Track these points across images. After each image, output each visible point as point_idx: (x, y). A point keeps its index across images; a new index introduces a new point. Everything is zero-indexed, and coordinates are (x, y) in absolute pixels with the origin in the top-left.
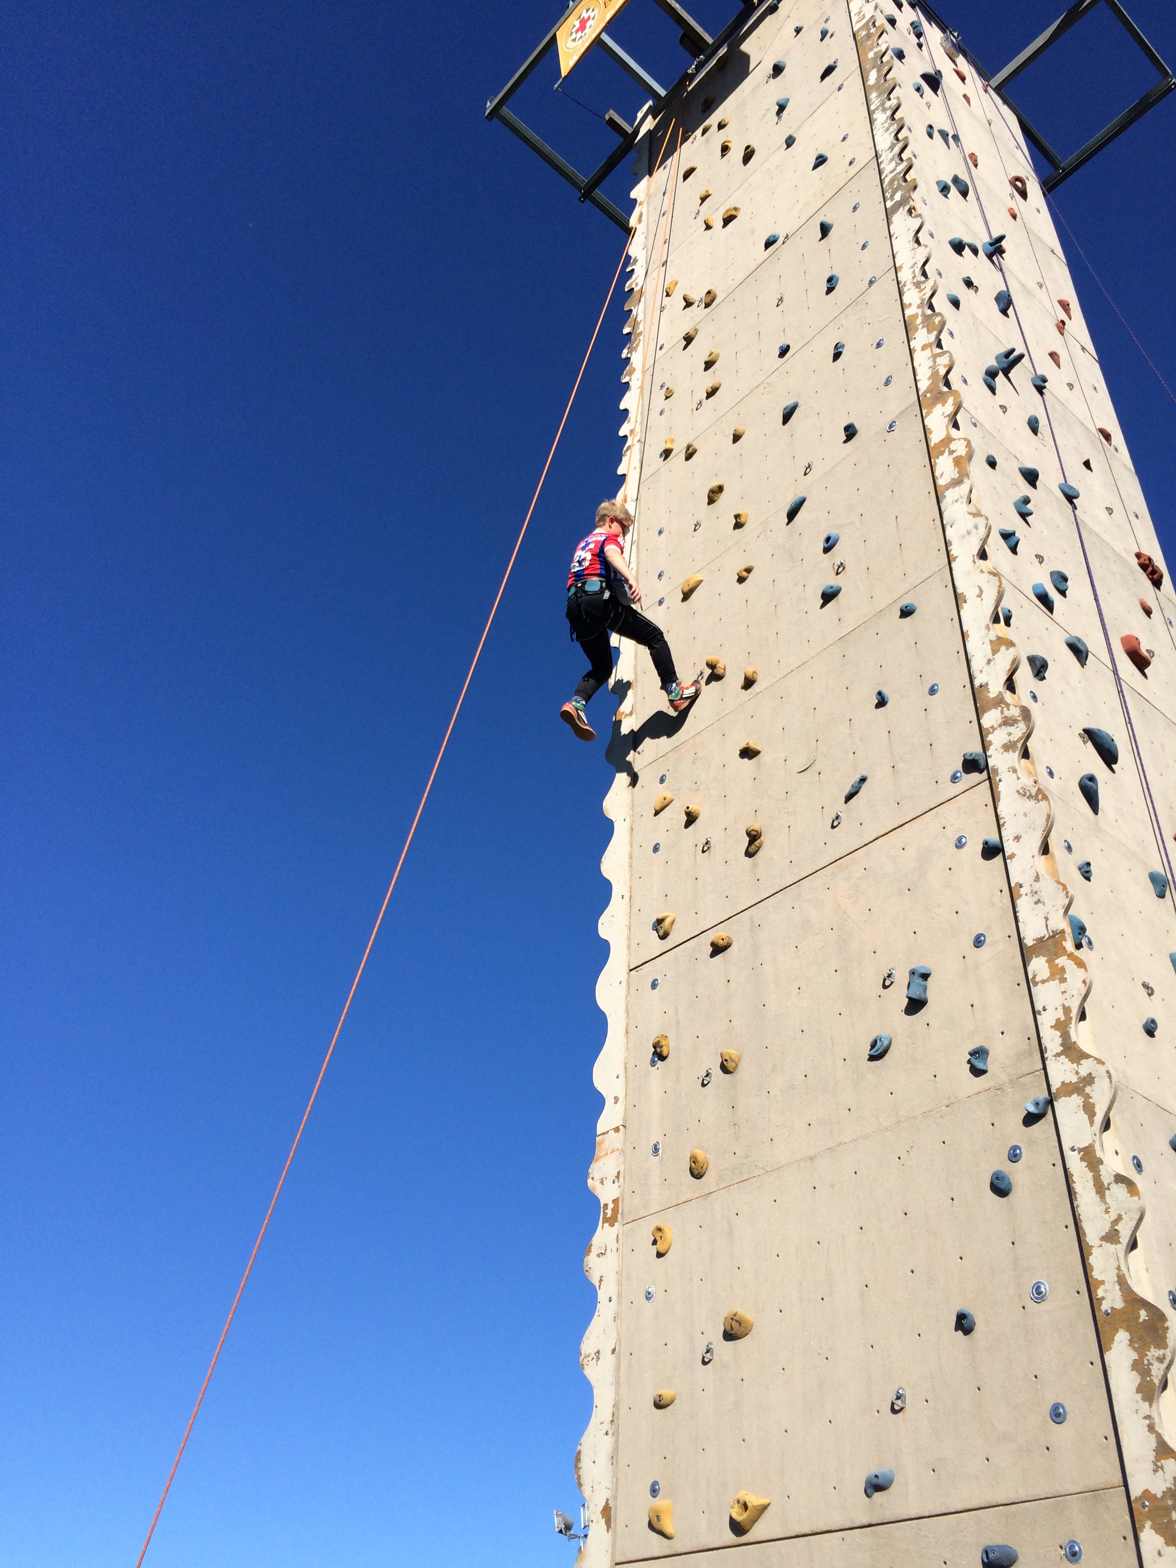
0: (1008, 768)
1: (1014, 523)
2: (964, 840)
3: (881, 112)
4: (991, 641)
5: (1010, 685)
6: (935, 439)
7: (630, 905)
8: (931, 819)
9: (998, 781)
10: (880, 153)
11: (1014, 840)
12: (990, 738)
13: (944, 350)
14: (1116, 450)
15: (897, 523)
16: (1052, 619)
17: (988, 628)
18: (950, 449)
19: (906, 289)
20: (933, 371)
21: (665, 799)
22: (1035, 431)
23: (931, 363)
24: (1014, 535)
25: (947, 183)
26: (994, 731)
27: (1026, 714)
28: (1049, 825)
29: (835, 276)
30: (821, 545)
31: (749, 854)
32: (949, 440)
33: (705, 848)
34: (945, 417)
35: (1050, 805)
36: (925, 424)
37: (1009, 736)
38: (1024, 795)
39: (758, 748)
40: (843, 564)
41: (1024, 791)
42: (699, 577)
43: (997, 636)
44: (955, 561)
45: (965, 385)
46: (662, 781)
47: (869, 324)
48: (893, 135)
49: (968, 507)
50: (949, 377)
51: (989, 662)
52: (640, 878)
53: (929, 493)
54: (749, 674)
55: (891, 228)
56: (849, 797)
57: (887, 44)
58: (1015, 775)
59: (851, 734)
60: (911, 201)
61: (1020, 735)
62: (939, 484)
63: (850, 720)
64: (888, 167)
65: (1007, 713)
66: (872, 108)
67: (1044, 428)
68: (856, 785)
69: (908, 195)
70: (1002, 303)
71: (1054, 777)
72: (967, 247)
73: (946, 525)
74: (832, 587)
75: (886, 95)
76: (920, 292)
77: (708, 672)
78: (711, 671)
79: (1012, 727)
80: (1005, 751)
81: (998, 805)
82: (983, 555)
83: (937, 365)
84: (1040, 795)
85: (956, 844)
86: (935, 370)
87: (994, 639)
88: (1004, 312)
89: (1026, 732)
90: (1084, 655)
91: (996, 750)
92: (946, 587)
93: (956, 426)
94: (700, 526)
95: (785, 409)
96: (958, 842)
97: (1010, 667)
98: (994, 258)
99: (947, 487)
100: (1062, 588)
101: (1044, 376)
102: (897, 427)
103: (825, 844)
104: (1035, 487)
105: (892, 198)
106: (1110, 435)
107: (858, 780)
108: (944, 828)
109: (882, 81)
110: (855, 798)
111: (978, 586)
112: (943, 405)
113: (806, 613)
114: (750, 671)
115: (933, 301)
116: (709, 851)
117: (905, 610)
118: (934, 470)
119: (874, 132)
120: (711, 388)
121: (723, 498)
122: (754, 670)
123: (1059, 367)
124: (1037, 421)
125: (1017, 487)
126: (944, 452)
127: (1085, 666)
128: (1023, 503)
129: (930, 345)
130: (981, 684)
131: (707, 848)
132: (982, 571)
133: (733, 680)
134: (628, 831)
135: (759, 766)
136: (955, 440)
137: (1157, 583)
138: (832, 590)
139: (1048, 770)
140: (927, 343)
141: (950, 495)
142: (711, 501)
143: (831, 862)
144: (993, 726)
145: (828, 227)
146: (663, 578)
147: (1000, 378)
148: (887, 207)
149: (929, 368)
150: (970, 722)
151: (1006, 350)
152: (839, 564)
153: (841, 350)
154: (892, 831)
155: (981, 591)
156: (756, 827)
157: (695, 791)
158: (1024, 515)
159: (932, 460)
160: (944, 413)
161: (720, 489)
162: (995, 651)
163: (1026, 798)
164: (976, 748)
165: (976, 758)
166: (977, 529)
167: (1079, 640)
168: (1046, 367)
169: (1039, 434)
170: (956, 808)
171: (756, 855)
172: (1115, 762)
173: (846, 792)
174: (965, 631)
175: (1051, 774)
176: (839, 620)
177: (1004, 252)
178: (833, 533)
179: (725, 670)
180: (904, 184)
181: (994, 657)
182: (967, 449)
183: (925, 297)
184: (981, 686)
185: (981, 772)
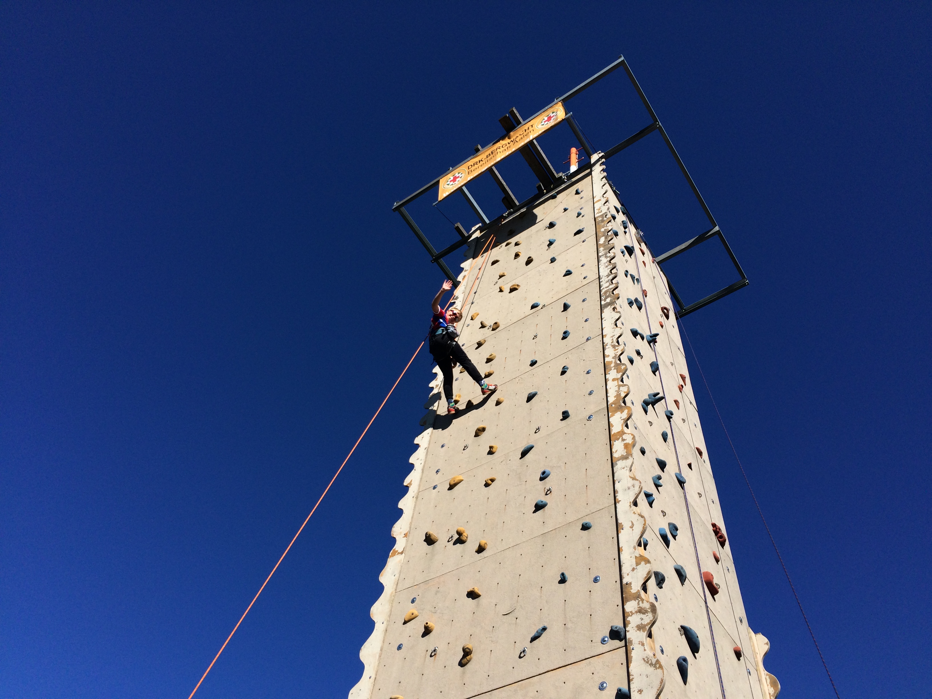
0: (639, 642)
1: (652, 489)
2: (605, 685)
3: (604, 257)
4: (636, 557)
5: (644, 588)
6: (614, 430)
7: (374, 685)
8: (585, 666)
9: (631, 649)
10: (602, 277)
11: (638, 692)
12: (629, 619)
13: (624, 383)
14: (704, 462)
15: (586, 473)
16: (668, 551)
17: (635, 548)
18: (622, 438)
19: (607, 347)
20: (618, 393)
21: (412, 614)
22: (665, 440)
23: (617, 389)
24: (652, 496)
25: (632, 300)
26: (632, 615)
27: (653, 609)
28: (662, 686)
29: (568, 331)
30: (539, 475)
31: (462, 664)
32: (622, 433)
33: (433, 654)
34: (622, 420)
35: (663, 673)
36: (610, 421)
37: (642, 620)
38: (647, 662)
39: (480, 593)
40: (551, 490)
41: (648, 660)
42: (461, 478)
43: (640, 555)
44: (619, 503)
45: (632, 405)
46: (413, 601)
47: (584, 360)
48: (610, 270)
49: (630, 473)
50: (625, 399)
51: (633, 569)
52: (385, 666)
53: (607, 460)
54: (482, 544)
55: (602, 314)
56: (533, 639)
57: (612, 227)
58: (643, 647)
59: (541, 596)
60: (615, 304)
61: (649, 621)
62: (614, 456)
63: (542, 587)
64: (605, 285)
65: (641, 605)
66: (600, 254)
67: (670, 440)
68: (540, 631)
69: (614, 301)
70: (653, 368)
71: (664, 654)
72: (639, 335)
73: (616, 480)
74: (542, 502)
75: (608, 251)
76: (615, 350)
77: (456, 537)
78: (458, 536)
79: (644, 615)
80: (638, 630)
81: (630, 665)
82: (635, 504)
83: (620, 390)
84: (657, 665)
85: (599, 686)
86: (619, 393)
87: (638, 556)
88: (654, 373)
89: (653, 620)
90: (684, 578)
91: (633, 627)
92: (611, 517)
93: (627, 426)
94: (467, 448)
95: (529, 394)
96: (601, 685)
97: (646, 576)
98: (652, 344)
99: (619, 459)
100: (675, 534)
101: (672, 412)
102: (593, 418)
103: (513, 668)
104: (663, 471)
105: (605, 300)
106: (702, 453)
107: (541, 628)
108: (593, 674)
109: (607, 243)
110: (537, 640)
111: (631, 521)
112: (621, 413)
113: (524, 513)
114: (483, 542)
115: (621, 357)
116: (435, 656)
117: (585, 525)
118: (612, 447)
119: (599, 266)
120: (488, 373)
121: (484, 435)
122: (486, 542)
123: (679, 409)
124: (667, 435)
125: (654, 468)
126: (619, 439)
127: (683, 585)
128: (657, 479)
129: (617, 379)
130: (627, 582)
131: (434, 654)
132: (634, 513)
133: (472, 545)
134: (383, 631)
135: (478, 605)
136: (626, 433)
137: (722, 544)
138: (542, 503)
139: (661, 648)
140: (616, 378)
141: (620, 465)
142: (477, 435)
143: (515, 682)
144: (632, 611)
145: (568, 306)
146: (439, 473)
147: (650, 406)
148: (602, 304)
149: (616, 391)
150: (618, 606)
151: (653, 392)
152: (548, 489)
153: (566, 370)
154: (558, 668)
155: (633, 524)
156: (470, 646)
157: (433, 613)
158: (657, 486)
159: (612, 442)
160: (621, 417)
161: (484, 429)
162: (638, 564)
163: (648, 664)
164: (620, 624)
165: (619, 630)
166: (634, 487)
167: (682, 568)
168: (672, 407)
169: (667, 442)
170: (602, 662)
171: (466, 666)
172: (697, 652)
173: (532, 635)
174: (620, 547)
175: (662, 651)
176: (544, 523)
177: (656, 342)
178: (548, 470)
179: (467, 538)
180: (612, 295)
181: (637, 567)
182: (633, 440)
183: (617, 354)
184: (627, 584)
185: (621, 640)
